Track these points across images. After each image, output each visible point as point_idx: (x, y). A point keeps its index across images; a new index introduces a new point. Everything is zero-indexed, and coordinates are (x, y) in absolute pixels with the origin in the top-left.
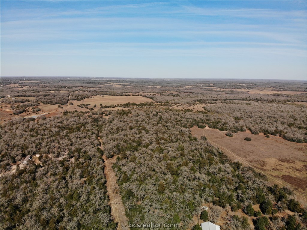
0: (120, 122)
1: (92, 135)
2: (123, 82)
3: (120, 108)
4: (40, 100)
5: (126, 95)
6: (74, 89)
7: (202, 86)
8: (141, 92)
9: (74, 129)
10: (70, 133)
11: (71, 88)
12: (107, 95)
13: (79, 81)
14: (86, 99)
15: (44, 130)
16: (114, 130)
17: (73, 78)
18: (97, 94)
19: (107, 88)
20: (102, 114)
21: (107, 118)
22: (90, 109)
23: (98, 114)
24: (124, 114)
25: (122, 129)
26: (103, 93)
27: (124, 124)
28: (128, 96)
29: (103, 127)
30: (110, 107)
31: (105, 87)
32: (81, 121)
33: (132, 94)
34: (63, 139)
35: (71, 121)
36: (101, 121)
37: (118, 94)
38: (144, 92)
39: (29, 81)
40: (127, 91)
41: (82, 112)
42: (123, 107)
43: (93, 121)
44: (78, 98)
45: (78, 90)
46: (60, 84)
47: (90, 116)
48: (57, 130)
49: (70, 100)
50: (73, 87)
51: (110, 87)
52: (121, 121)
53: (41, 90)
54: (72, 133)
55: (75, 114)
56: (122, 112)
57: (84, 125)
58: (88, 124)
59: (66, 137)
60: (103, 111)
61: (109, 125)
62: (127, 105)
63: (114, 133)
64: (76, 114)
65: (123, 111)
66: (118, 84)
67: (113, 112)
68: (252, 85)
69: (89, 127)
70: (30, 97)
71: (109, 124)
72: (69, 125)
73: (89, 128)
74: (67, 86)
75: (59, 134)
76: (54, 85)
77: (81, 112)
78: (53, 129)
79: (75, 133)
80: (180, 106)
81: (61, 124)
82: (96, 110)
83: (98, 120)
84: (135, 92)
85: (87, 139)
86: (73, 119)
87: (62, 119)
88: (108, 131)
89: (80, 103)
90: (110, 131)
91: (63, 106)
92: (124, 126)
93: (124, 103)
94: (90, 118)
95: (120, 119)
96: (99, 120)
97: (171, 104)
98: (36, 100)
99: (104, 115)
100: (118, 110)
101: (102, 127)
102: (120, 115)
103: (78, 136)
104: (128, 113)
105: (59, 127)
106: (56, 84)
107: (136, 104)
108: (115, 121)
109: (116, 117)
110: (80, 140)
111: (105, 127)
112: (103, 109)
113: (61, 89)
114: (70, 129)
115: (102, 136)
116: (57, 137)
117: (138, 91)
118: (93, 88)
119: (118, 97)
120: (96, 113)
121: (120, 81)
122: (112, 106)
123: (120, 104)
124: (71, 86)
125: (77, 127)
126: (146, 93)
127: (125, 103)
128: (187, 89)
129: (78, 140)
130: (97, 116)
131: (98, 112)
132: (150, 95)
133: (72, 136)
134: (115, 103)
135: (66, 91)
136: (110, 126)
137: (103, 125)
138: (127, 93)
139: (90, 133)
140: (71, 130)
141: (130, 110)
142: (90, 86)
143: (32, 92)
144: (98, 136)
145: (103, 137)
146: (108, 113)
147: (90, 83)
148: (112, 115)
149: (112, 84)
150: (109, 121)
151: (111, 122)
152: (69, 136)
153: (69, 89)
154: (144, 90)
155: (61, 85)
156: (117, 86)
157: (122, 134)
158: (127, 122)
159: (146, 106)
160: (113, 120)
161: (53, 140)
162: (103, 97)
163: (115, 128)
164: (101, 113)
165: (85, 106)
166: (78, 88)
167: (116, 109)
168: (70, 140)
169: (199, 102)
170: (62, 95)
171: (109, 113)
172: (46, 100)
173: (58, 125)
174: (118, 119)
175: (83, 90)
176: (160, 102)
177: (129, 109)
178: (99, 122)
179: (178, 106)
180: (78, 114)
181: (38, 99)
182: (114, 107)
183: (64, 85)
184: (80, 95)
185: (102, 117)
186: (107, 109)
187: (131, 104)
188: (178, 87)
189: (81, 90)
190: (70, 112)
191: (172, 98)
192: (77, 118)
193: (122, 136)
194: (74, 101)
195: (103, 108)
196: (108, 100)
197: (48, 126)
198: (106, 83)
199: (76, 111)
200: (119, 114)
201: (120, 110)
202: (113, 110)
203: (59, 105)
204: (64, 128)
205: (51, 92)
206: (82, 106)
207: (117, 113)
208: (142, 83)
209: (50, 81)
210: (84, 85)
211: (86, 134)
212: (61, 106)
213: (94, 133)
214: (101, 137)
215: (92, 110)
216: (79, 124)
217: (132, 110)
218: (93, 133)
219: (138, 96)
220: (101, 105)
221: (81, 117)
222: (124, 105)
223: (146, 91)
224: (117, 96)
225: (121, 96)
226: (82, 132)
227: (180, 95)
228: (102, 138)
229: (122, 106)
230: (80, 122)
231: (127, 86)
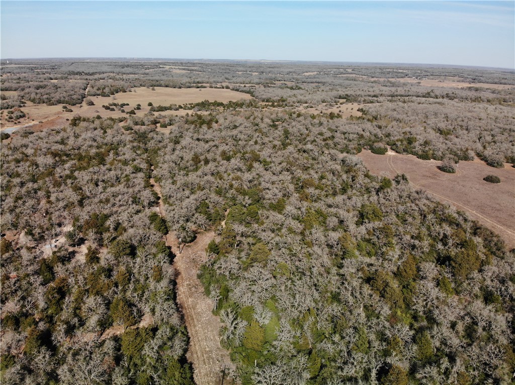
0: (197, 142)
1: (134, 175)
2: (189, 65)
3: (190, 112)
4: (27, 96)
5: (198, 87)
6: (96, 76)
7: (334, 72)
8: (225, 82)
9: (91, 158)
10: (80, 169)
11: (93, 74)
12: (160, 86)
13: (108, 64)
14: (120, 94)
15: (18, 161)
16: (187, 162)
17: (98, 59)
18: (141, 85)
19: (160, 75)
20: (155, 122)
21: (167, 131)
22: (127, 113)
23: (146, 123)
24: (202, 124)
25: (206, 158)
26: (154, 83)
27: (207, 146)
28: (202, 89)
29: (161, 153)
30: (170, 108)
31: (156, 73)
32: (109, 138)
33: (208, 85)
34: (59, 185)
35: (86, 138)
36: (153, 138)
37: (182, 84)
38: (230, 81)
39: (16, 64)
40: (199, 80)
41: (112, 119)
42: (196, 108)
43: (135, 140)
44: (104, 91)
45: (104, 79)
46: (72, 68)
47: (128, 128)
48: (50, 160)
49: (88, 95)
50: (96, 73)
51: (164, 73)
52: (198, 140)
53: (34, 78)
54: (84, 169)
55: (95, 122)
56: (196, 118)
57: (114, 148)
58: (125, 145)
59: (69, 181)
60: (155, 116)
61: (174, 150)
62: (204, 105)
63: (187, 168)
64: (97, 122)
65: (200, 117)
66: (178, 68)
67: (177, 119)
68: (419, 71)
69: (127, 153)
70: (7, 92)
71: (173, 147)
72: (79, 148)
73: (127, 156)
74: (85, 72)
75: (51, 174)
76: (61, 69)
77: (108, 119)
78: (41, 160)
79: (91, 169)
80: (312, 107)
81: (60, 147)
82: (140, 114)
83: (147, 137)
84: (214, 82)
85: (123, 185)
86: (89, 134)
87: (65, 135)
88: (174, 165)
89: (107, 101)
90: (178, 163)
91: (72, 108)
92: (209, 151)
93: (197, 102)
94: (128, 132)
95: (196, 134)
96: (149, 136)
97: (291, 103)
98: (19, 96)
99: (158, 125)
100: (187, 115)
101: (156, 152)
102: (193, 126)
103: (101, 178)
104: (211, 121)
105: (55, 155)
106: (64, 69)
107: (221, 104)
108: (187, 138)
109: (187, 130)
110: (105, 188)
111: (165, 154)
112: (156, 114)
113: (72, 76)
114: (80, 158)
115: (160, 176)
116: (47, 179)
117: (220, 80)
118: (133, 75)
119: (183, 90)
120: (142, 121)
121: (182, 63)
122: (173, 107)
123: (190, 104)
124: (91, 71)
125: (97, 154)
126: (234, 83)
127: (200, 101)
128: (308, 77)
129: (100, 188)
130: (143, 127)
131: (146, 118)
132: (245, 86)
133: (83, 177)
134: (179, 101)
135: (81, 79)
136: (177, 152)
137: (159, 149)
138: (198, 82)
139: (128, 169)
140: (84, 160)
141: (213, 115)
142: (128, 72)
143: (14, 81)
144: (150, 177)
145: (164, 181)
146: (167, 121)
147: (128, 66)
148: (177, 125)
149: (167, 67)
150: (171, 141)
151: (177, 142)
152: (76, 178)
153: (88, 77)
154: (229, 78)
155: (73, 70)
156: (178, 71)
157: (208, 171)
158: (214, 141)
159: (244, 107)
160: (181, 136)
161: (34, 189)
162: (153, 89)
163: (188, 156)
164: (152, 121)
165: (118, 107)
166: (105, 75)
167: (182, 112)
168: (77, 189)
169: (345, 100)
170: (72, 87)
171: (170, 121)
172: (38, 96)
173: (53, 148)
174: (191, 135)
175: (113, 79)
176: (267, 101)
177: (210, 114)
178: (149, 141)
179: (307, 107)
180: (101, 124)
181: (22, 93)
182: (177, 110)
183: (78, 70)
184: (108, 86)
185: (155, 130)
186: (163, 113)
187: (212, 103)
188: (291, 74)
189: (110, 79)
190: (84, 120)
191: (290, 92)
192: (99, 132)
193: (209, 178)
194: (96, 97)
195: (154, 111)
196: (163, 96)
197: (30, 151)
198: (157, 66)
199: (99, 117)
200: (192, 123)
201: (192, 115)
202: (177, 116)
203: (64, 105)
204: (68, 155)
205: (52, 81)
206: (111, 107)
207: (187, 122)
208: (223, 67)
209: (54, 64)
210: (117, 70)
211: (119, 172)
212: (69, 107)
213: (140, 170)
214: (158, 180)
215: (133, 115)
216: (104, 147)
217: (217, 114)
218: (137, 170)
219: (221, 88)
220: (150, 104)
221: (109, 131)
222: (198, 105)
223: (234, 80)
224: (180, 88)
225: (188, 89)
226: (108, 166)
227: (303, 88)
228: (162, 184)
229: (194, 107)
230: (105, 141)
231: (197, 72)
